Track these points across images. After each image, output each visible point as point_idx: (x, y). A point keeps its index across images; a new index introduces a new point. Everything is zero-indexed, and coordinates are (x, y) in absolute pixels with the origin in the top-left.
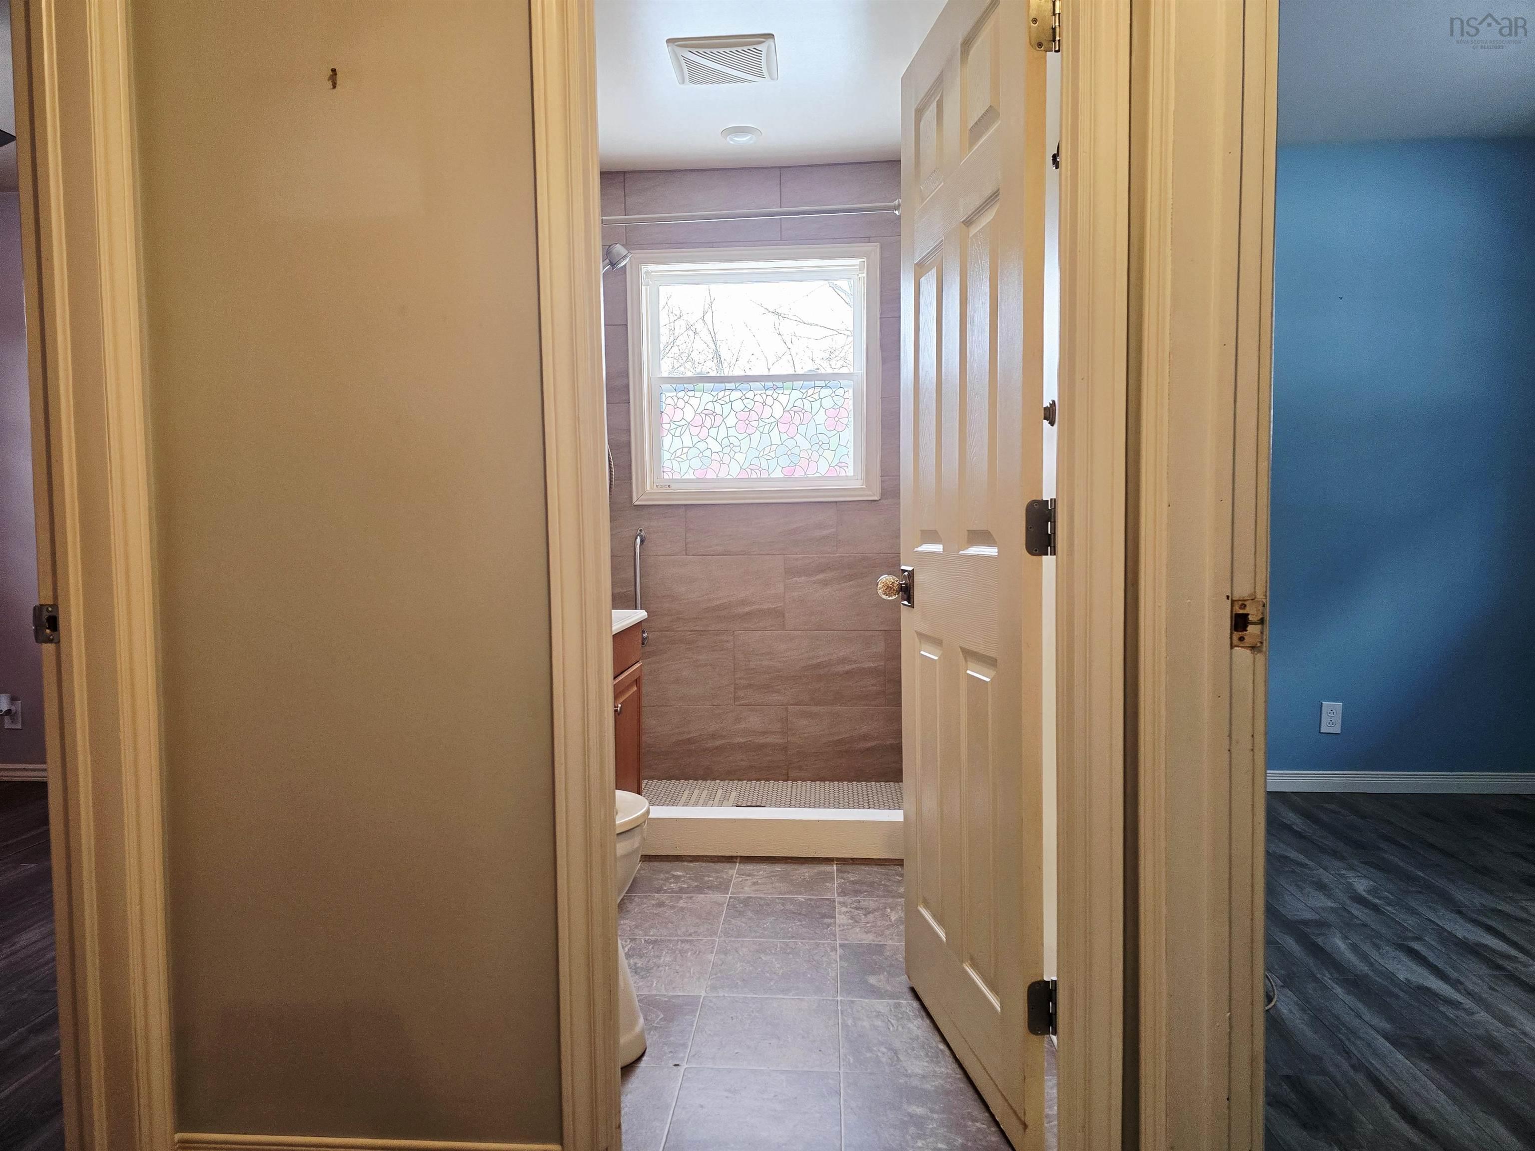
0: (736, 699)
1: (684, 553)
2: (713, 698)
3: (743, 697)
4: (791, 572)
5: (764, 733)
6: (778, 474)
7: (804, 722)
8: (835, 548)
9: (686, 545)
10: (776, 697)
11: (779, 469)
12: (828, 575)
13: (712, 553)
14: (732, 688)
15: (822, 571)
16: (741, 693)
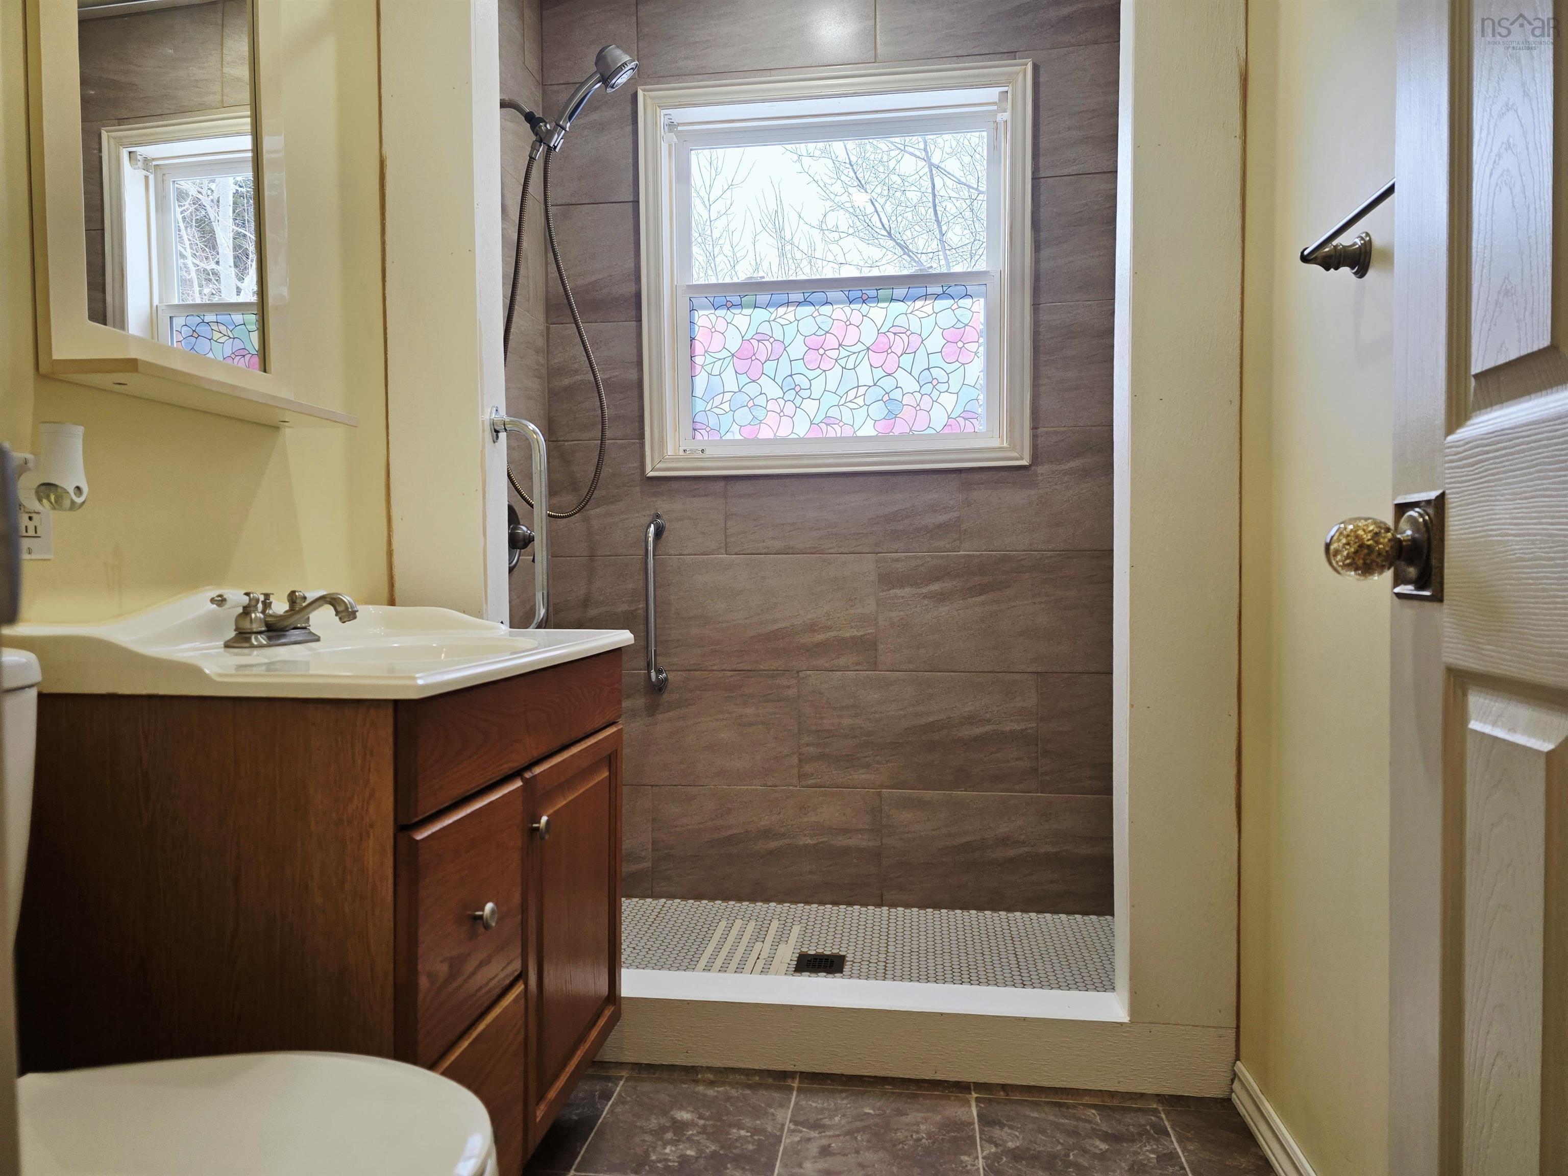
0: (801, 776)
1: (723, 551)
2: (766, 775)
3: (812, 774)
4: (888, 580)
5: (845, 831)
6: (868, 430)
7: (906, 816)
8: (957, 543)
9: (726, 538)
10: (862, 776)
11: (870, 422)
12: (947, 585)
13: (764, 551)
14: (795, 760)
15: (937, 579)
16: (808, 768)
